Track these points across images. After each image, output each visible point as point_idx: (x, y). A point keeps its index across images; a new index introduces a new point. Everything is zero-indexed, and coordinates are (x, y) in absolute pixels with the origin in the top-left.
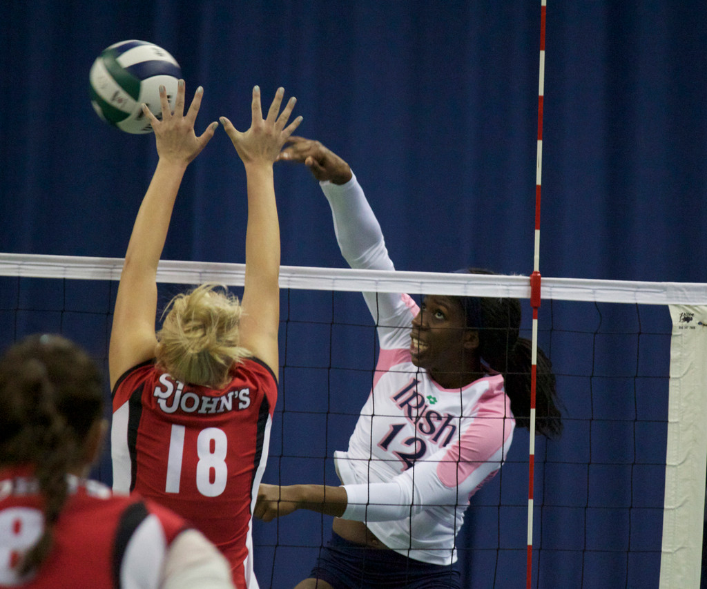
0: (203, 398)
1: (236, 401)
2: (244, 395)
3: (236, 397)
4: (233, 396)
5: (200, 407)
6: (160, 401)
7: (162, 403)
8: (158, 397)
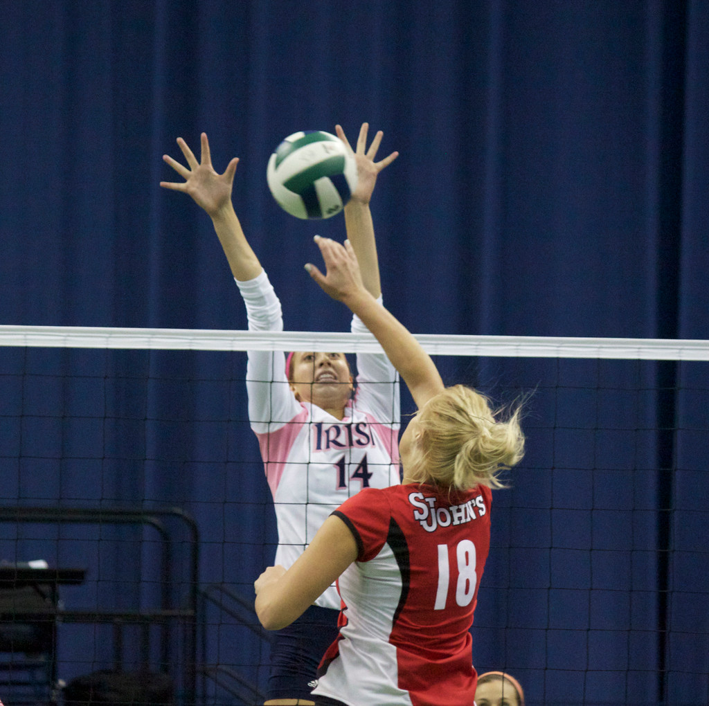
0: (451, 508)
1: (476, 509)
2: (480, 502)
3: (474, 505)
4: (472, 505)
5: (452, 520)
6: (422, 523)
7: (424, 524)
8: (420, 520)
